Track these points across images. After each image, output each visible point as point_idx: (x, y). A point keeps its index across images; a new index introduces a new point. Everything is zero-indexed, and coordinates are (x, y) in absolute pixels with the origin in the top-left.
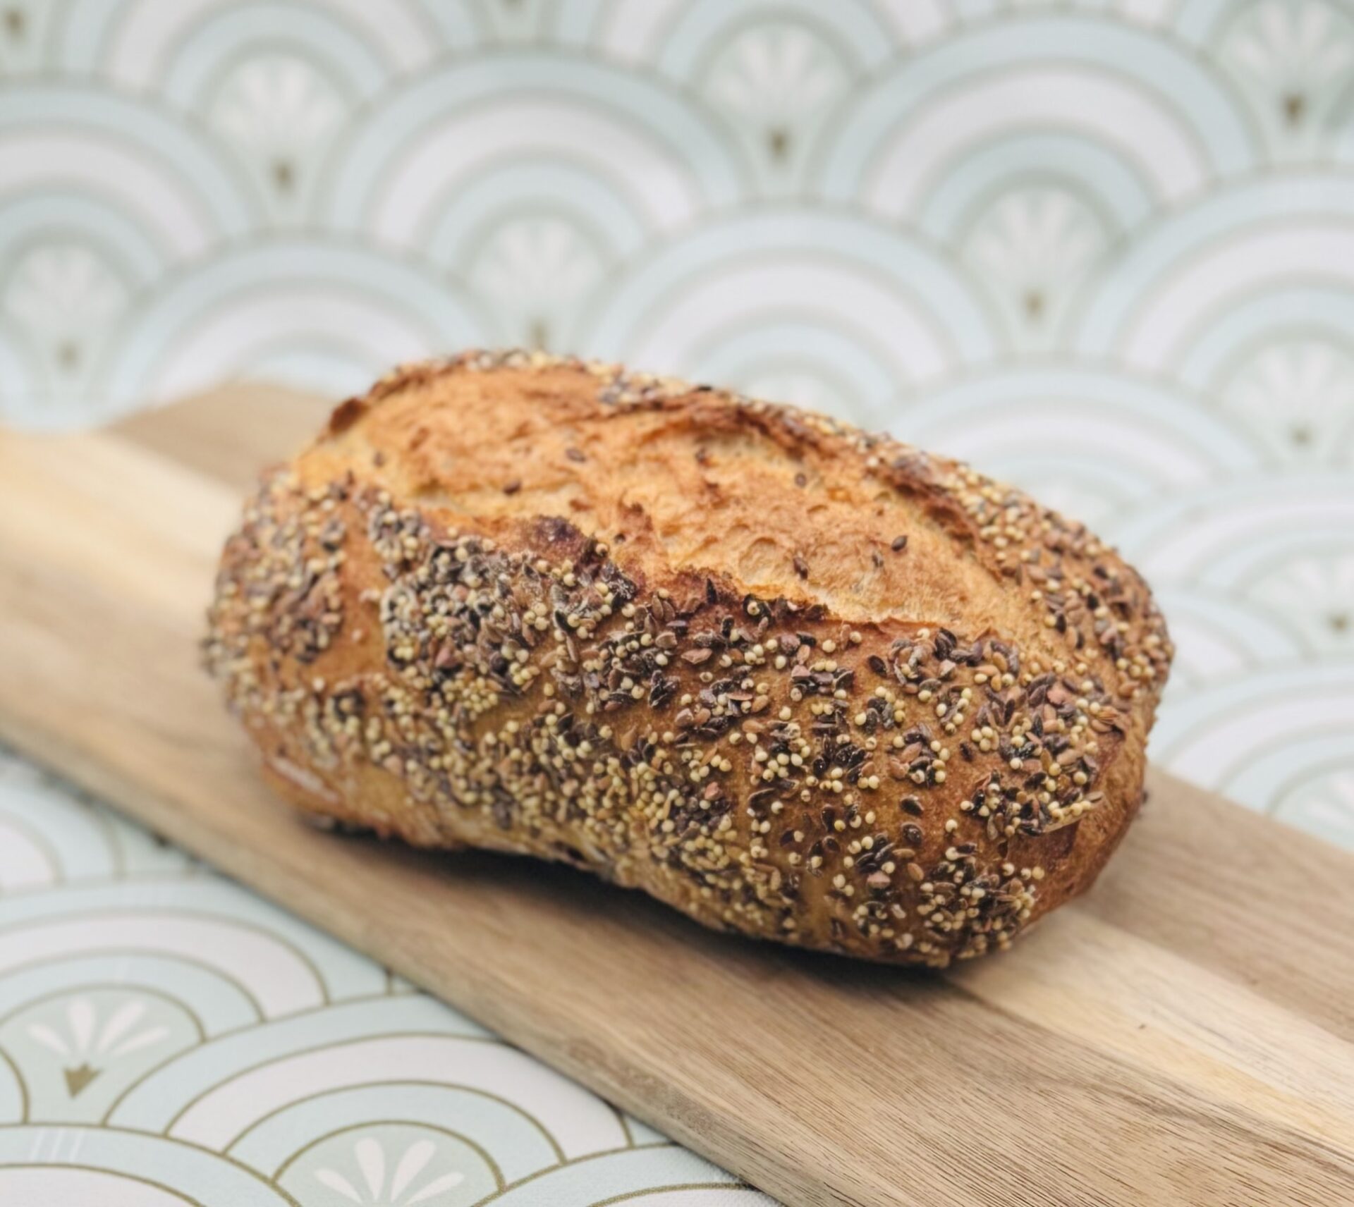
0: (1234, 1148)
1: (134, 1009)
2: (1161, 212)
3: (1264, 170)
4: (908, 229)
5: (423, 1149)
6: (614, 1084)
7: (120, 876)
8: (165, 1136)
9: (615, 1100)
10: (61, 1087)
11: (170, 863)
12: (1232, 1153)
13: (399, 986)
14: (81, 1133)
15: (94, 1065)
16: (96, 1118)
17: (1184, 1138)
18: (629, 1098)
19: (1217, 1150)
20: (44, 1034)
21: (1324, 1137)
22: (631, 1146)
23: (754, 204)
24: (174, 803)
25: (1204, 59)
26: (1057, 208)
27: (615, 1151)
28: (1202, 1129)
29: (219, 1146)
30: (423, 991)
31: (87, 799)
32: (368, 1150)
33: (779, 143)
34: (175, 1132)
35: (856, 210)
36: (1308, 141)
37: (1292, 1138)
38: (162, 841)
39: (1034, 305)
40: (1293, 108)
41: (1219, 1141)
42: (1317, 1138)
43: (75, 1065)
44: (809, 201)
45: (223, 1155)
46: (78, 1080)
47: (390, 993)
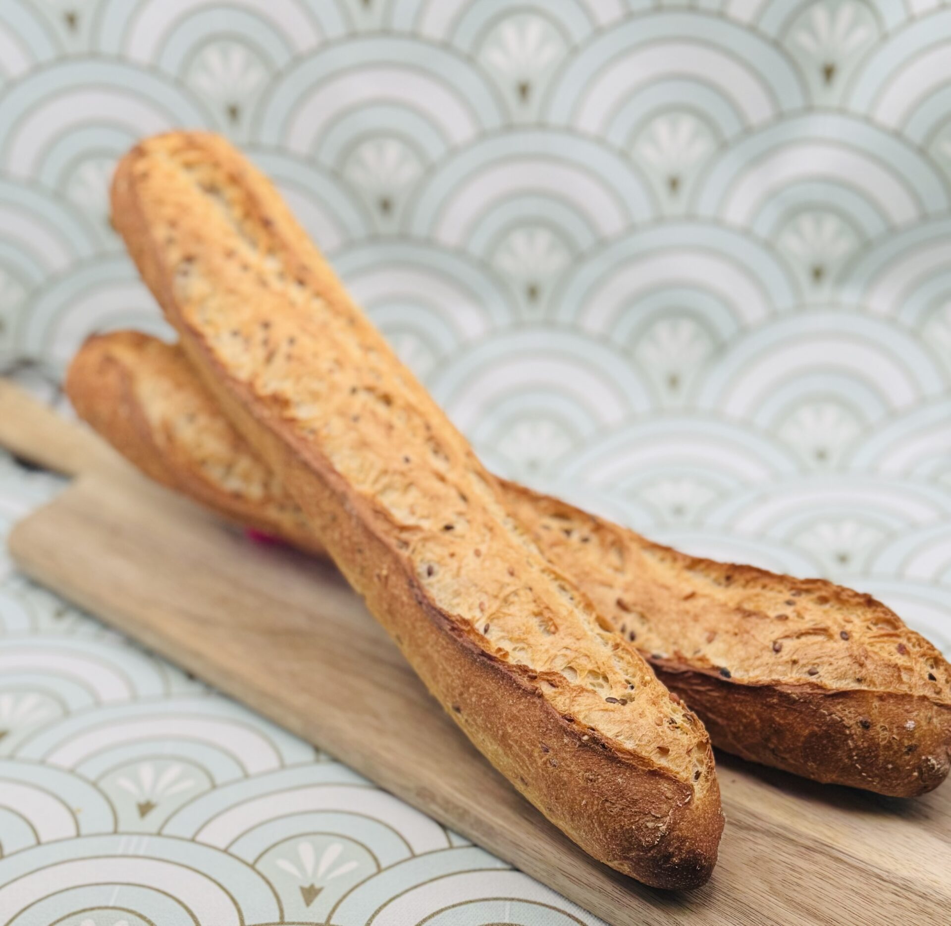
0: (784, 848)
1: (175, 770)
2: (744, 331)
3: (801, 308)
4: (604, 340)
5: (336, 849)
6: (441, 812)
7: (167, 695)
8: (193, 840)
9: (442, 820)
10: (135, 812)
11: (195, 689)
12: (784, 852)
13: (323, 757)
14: (146, 839)
15: (154, 800)
16: (155, 830)
17: (756, 843)
18: (449, 819)
19: (776, 850)
20: (125, 783)
21: (835, 843)
22: (451, 847)
23: (519, 326)
24: (197, 655)
25: (769, 246)
26: (687, 328)
27: (443, 850)
28: (766, 838)
29: (223, 846)
30: (335, 760)
31: (150, 654)
32: (305, 849)
33: (533, 292)
34: (200, 838)
35: (575, 329)
36: (825, 292)
37: (817, 844)
38: (191, 676)
39: (673, 382)
40: (818, 274)
41: (776, 845)
42: (831, 844)
43: (143, 800)
44: (549, 324)
45: (225, 851)
46: (145, 809)
47: (317, 761)
